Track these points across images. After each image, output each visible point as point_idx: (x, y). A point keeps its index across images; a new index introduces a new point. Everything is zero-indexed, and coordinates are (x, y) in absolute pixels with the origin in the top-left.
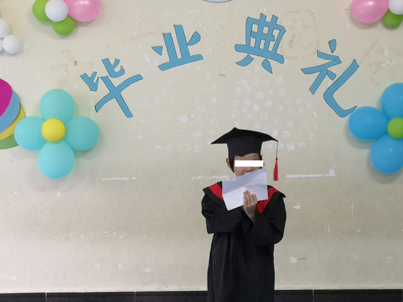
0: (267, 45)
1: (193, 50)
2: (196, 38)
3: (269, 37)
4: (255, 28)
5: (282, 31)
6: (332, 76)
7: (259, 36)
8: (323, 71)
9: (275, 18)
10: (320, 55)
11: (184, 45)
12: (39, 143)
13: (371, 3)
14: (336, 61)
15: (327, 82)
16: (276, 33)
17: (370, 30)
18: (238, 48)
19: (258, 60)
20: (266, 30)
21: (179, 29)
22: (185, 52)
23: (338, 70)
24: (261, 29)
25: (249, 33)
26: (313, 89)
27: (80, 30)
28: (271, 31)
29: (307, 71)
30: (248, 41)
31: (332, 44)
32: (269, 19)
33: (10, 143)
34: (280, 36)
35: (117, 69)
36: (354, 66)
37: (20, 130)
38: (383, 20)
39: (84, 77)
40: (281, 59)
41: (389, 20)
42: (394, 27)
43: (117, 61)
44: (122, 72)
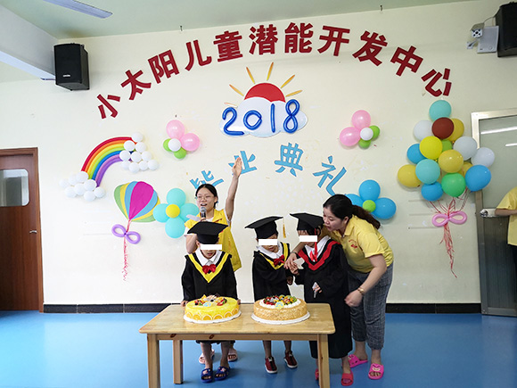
0: (292, 161)
1: (251, 165)
2: (253, 158)
3: (294, 156)
4: (286, 151)
5: (301, 152)
6: (331, 177)
7: (288, 155)
8: (325, 174)
9: (297, 145)
10: (324, 165)
11: (246, 162)
12: (165, 219)
13: (350, 134)
14: (333, 168)
15: (328, 181)
16: (298, 153)
17: (352, 150)
18: (276, 162)
19: (288, 169)
20: (292, 152)
21: (243, 153)
22: (247, 166)
23: (334, 174)
24: (289, 152)
25: (282, 154)
26: (320, 185)
27: (189, 155)
28: (295, 153)
29: (315, 174)
30: (282, 158)
31: (330, 158)
32: (293, 146)
33: (152, 219)
34: (300, 155)
35: (209, 176)
36: (344, 171)
37: (155, 211)
38: (358, 144)
39: (192, 181)
40: (301, 168)
41: (361, 143)
42: (366, 147)
43: (210, 172)
44: (212, 177)
